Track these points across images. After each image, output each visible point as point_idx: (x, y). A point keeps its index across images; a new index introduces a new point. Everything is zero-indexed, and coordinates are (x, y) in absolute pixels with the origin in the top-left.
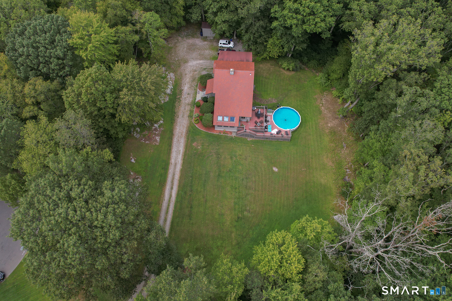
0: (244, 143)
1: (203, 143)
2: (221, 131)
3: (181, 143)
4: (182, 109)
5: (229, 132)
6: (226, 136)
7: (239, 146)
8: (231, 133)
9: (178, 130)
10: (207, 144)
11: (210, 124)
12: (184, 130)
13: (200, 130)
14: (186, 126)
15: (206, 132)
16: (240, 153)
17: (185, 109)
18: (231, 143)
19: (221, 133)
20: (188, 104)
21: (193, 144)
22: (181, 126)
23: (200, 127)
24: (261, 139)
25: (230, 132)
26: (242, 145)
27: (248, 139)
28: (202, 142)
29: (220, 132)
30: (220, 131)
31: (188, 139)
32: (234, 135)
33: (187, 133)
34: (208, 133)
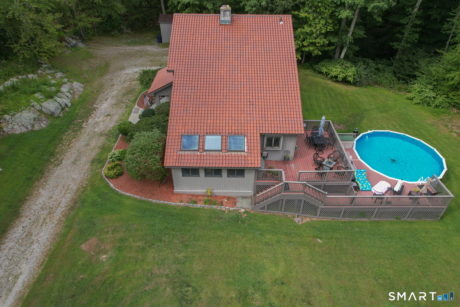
0: (286, 234)
1: (122, 240)
2: (197, 196)
3: (35, 246)
4: (79, 143)
5: (224, 197)
6: (214, 212)
7: (267, 244)
8: (232, 200)
9: (40, 200)
10: (140, 244)
11: (153, 162)
12: (65, 200)
13: (121, 195)
14: (74, 187)
15: (141, 201)
16: (279, 274)
17: (88, 145)
18: (238, 236)
19: (195, 202)
20: (101, 134)
21: (83, 247)
22: (60, 187)
23: (121, 188)
24: (341, 219)
25: (229, 198)
26: (278, 242)
27: (296, 220)
28: (120, 235)
29: (194, 198)
30: (193, 195)
31: (69, 227)
32: (243, 206)
33: (72, 208)
34: (144, 202)
